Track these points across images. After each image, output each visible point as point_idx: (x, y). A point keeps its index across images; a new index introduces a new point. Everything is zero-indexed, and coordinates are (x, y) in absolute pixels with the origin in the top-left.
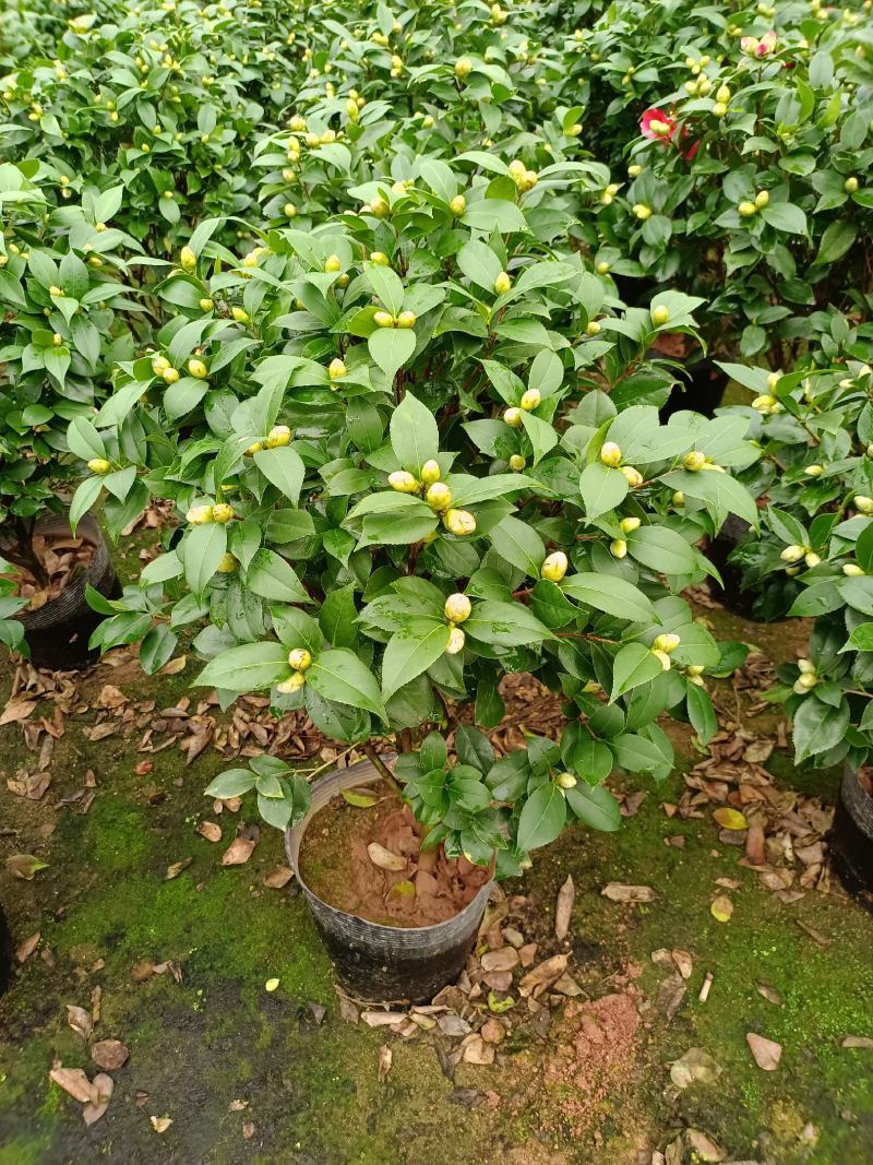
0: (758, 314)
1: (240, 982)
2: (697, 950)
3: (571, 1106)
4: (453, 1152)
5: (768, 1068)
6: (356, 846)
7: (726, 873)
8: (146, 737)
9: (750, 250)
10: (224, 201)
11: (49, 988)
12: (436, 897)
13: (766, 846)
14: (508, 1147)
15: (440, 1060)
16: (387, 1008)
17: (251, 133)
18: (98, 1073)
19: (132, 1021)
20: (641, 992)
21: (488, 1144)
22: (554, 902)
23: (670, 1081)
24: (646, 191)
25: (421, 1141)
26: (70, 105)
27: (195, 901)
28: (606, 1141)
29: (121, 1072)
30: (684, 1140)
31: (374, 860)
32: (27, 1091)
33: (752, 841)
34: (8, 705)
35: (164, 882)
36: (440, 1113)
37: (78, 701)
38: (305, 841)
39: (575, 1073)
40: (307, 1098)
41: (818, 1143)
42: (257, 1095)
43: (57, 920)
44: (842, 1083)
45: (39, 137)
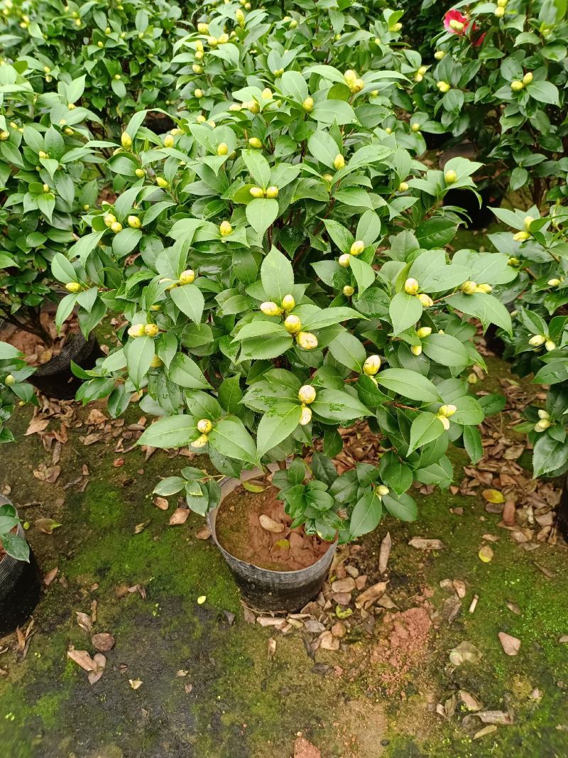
0: (522, 159)
1: (182, 598)
2: (468, 579)
3: (387, 676)
4: (314, 703)
5: (511, 654)
6: (252, 517)
7: (489, 531)
8: (120, 443)
9: (518, 115)
10: (156, 80)
11: (65, 601)
12: (303, 549)
13: (516, 514)
14: (347, 700)
15: (306, 647)
16: (273, 615)
17: (173, 29)
18: (96, 653)
19: (116, 622)
20: (432, 606)
21: (335, 698)
22: (378, 549)
23: (449, 661)
24: (447, 72)
25: (294, 695)
26: (48, 15)
27: (153, 547)
28: (408, 697)
29: (110, 653)
30: (457, 697)
31: (263, 526)
32: (54, 664)
33: (507, 511)
34: (32, 422)
35: (133, 536)
36: (306, 679)
37: (76, 419)
38: (219, 514)
39: (389, 656)
40: (224, 669)
41: (541, 701)
42: (193, 667)
43: (68, 559)
44: (558, 664)
45: (28, 40)
